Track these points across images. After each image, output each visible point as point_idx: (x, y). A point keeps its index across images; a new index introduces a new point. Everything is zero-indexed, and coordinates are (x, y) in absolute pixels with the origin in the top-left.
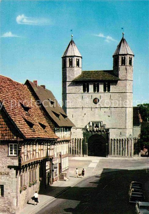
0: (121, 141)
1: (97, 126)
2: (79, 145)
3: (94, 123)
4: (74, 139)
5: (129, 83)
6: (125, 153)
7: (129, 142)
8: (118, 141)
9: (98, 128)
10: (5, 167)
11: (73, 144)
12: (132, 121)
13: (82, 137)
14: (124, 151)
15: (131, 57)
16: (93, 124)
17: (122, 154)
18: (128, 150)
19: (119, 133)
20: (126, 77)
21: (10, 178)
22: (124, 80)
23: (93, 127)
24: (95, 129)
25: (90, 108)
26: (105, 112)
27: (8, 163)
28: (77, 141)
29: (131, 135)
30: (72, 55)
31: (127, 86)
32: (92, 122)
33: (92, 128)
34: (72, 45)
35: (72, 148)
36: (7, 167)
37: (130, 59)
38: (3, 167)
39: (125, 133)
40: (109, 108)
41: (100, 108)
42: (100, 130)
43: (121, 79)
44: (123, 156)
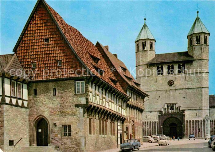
0: (197, 122)
1: (172, 108)
2: (154, 129)
3: (169, 105)
4: (149, 122)
5: (205, 63)
6: (201, 135)
7: (205, 122)
8: (194, 123)
9: (173, 111)
10: (72, 106)
11: (148, 127)
12: (209, 102)
13: (157, 120)
14: (200, 133)
15: (206, 36)
16: (168, 107)
17: (199, 135)
18: (204, 131)
19: (194, 114)
20: (202, 56)
21: (77, 117)
22: (199, 60)
23: (168, 109)
24: (170, 111)
25: (164, 90)
26: (180, 94)
27: (75, 101)
28: (152, 124)
29: (207, 116)
30: (145, 38)
31: (203, 66)
32: (167, 104)
33: (166, 111)
34: (145, 28)
35: (147, 131)
36: (74, 106)
37: (205, 38)
38: (71, 106)
39: (201, 114)
40: (184, 90)
41: (175, 90)
42: (175, 112)
43: (196, 59)
44: (199, 138)
